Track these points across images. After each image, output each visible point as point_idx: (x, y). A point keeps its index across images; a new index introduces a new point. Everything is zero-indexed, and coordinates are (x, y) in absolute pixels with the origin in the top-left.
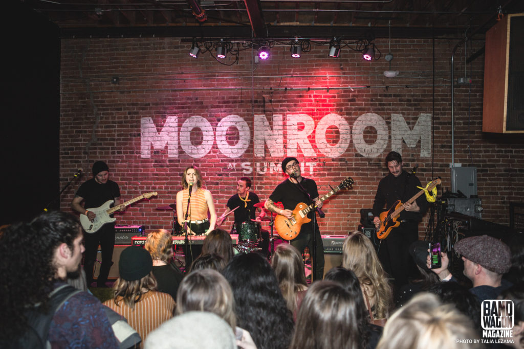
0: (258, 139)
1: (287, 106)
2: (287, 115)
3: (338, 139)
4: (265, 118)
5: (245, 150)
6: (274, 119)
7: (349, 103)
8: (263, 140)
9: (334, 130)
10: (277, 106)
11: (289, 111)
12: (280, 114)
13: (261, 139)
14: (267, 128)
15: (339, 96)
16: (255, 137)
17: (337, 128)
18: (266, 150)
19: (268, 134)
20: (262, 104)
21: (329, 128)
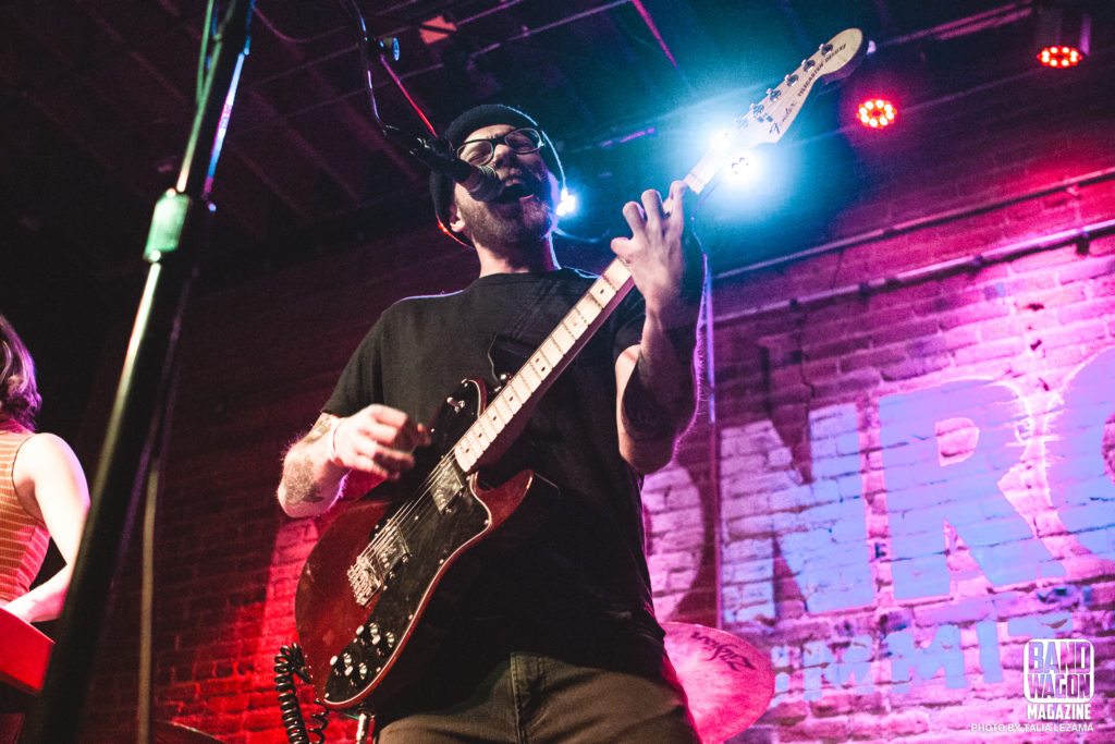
0: (738, 537)
1: (877, 362)
2: (877, 400)
4: (773, 434)
5: (679, 597)
6: (816, 430)
8: (764, 535)
10: (832, 369)
11: (888, 379)
12: (845, 401)
13: (754, 536)
14: (783, 478)
16: (725, 530)
18: (782, 583)
19: (788, 506)
20: (759, 376)
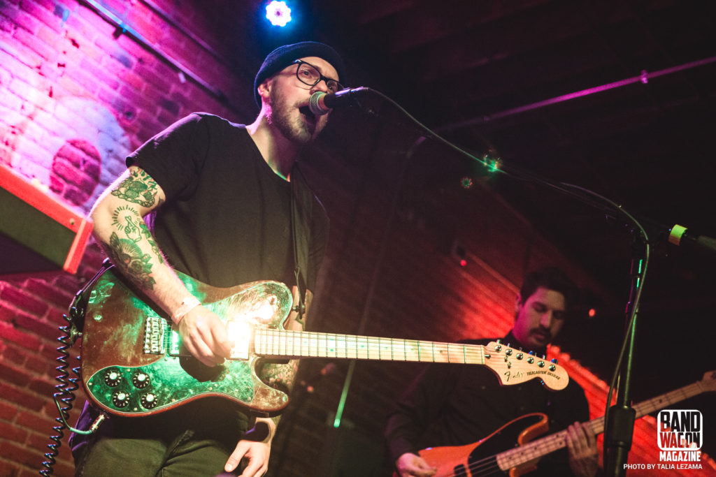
3: (85, 195)
7: (159, 110)
9: (87, 158)
15: (139, 72)
17: (97, 157)
21: (73, 143)
